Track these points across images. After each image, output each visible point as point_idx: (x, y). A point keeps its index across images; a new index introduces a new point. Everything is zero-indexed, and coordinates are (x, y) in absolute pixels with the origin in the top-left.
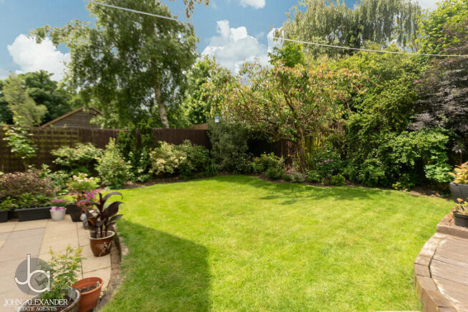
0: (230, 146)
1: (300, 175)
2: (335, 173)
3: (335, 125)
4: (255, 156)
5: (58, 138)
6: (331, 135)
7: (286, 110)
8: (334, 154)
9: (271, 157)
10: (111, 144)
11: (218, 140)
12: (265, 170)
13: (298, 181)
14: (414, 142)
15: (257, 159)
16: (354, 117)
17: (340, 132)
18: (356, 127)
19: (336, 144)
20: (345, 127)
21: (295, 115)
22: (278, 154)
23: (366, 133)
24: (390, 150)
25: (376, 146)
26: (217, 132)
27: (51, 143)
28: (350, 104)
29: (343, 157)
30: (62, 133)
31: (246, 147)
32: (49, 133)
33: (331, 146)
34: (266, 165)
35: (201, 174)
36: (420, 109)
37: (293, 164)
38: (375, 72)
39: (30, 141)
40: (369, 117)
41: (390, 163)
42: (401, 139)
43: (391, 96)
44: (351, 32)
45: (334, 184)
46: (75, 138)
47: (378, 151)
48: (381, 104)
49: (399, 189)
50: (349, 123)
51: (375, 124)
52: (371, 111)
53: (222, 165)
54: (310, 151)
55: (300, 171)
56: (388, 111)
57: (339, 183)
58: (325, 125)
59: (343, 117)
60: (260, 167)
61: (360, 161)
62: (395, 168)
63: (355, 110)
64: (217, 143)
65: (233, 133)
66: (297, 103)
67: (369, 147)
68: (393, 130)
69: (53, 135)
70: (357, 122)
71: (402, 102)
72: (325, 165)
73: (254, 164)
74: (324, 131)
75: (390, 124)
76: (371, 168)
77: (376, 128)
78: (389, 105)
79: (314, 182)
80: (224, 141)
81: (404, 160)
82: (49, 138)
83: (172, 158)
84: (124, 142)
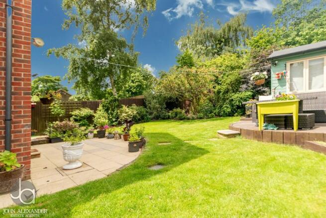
0: (157, 106)
1: (194, 116)
2: (211, 113)
3: (210, 91)
4: (170, 110)
5: (72, 106)
6: (208, 96)
7: (188, 86)
8: (210, 105)
9: (179, 110)
10: (100, 107)
11: (150, 103)
12: (176, 116)
13: (193, 119)
14: (241, 96)
15: (171, 112)
16: (218, 87)
17: (212, 95)
18: (219, 92)
19: (211, 100)
20: (214, 92)
21: (192, 88)
22: (182, 108)
23: (223, 94)
24: (232, 100)
25: (228, 99)
26: (149, 99)
27: (69, 109)
28: (217, 81)
29: (214, 106)
30: (74, 103)
31: (165, 106)
32: (68, 104)
33: (208, 101)
34: (176, 114)
35: (143, 121)
36: (243, 83)
37: (190, 112)
38: (227, 66)
39: (62, 108)
40: (224, 87)
41: (232, 106)
42: (236, 95)
43: (232, 78)
44: (217, 42)
45: (210, 118)
46: (79, 106)
47: (228, 101)
48: (228, 81)
49: (237, 116)
50: (216, 90)
51: (227, 90)
52: (225, 84)
53: (153, 116)
54: (198, 105)
55: (194, 114)
56: (231, 84)
57: (212, 117)
58: (205, 92)
59: (214, 88)
60: (174, 115)
61: (221, 107)
62: (235, 107)
63: (218, 84)
64: (149, 105)
65: (158, 99)
66: (193, 83)
67: (224, 100)
68: (234, 92)
69: (69, 105)
70: (219, 89)
71: (237, 80)
72: (206, 110)
73: (170, 114)
74: (205, 95)
75: (232, 89)
76: (226, 108)
77: (227, 92)
78: (231, 82)
79: (201, 118)
80: (154, 103)
81: (238, 103)
82: (68, 106)
83: (129, 113)
84: (106, 106)
